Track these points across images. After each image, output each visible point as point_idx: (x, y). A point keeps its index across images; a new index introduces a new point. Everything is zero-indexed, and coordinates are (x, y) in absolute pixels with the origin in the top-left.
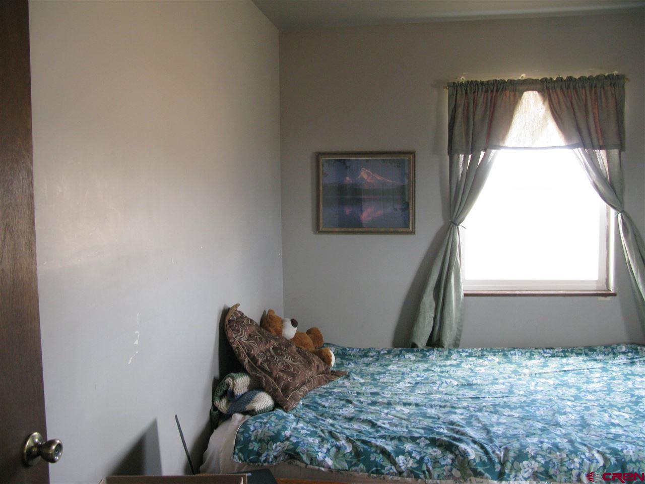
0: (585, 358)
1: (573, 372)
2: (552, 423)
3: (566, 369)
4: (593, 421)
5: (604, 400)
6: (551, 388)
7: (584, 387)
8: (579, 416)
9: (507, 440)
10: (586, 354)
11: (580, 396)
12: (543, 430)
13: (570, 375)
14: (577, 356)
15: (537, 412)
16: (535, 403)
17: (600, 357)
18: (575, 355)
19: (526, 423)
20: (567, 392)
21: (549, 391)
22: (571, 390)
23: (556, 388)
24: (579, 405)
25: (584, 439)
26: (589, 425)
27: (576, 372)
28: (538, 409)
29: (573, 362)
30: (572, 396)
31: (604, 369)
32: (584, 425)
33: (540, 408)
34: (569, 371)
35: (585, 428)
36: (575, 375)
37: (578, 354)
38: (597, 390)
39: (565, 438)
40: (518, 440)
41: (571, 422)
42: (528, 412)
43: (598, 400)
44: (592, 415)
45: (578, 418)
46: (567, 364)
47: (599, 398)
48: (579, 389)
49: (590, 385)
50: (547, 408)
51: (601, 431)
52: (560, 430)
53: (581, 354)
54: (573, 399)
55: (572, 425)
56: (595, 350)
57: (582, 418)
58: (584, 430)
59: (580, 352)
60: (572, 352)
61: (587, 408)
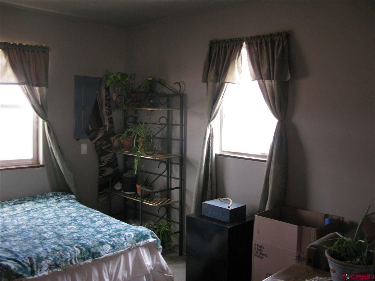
0: (34, 202)
1: (32, 211)
2: (42, 239)
3: (27, 210)
4: (63, 233)
5: (58, 222)
6: (27, 221)
7: (44, 217)
8: (53, 232)
9: (26, 253)
10: (33, 200)
11: (45, 222)
12: (41, 243)
13: (31, 212)
14: (28, 202)
15: (29, 235)
16: (24, 230)
17: (41, 201)
18: (27, 202)
19: (29, 242)
20: (37, 222)
21: (27, 223)
22: (38, 220)
23: (30, 221)
24: (48, 227)
25: (65, 243)
26: (62, 235)
27: (34, 210)
28: (29, 233)
29: (29, 205)
30: (41, 223)
31: (48, 207)
32: (60, 236)
33: (30, 233)
34: (30, 210)
35: (61, 237)
36: (34, 212)
37: (29, 201)
38: (52, 217)
39: (55, 245)
40: (32, 251)
41: (52, 236)
42: (24, 236)
43: (55, 223)
44: (59, 230)
45: (53, 233)
46: (27, 207)
47: (56, 222)
48: (42, 219)
49: (46, 216)
50: (34, 232)
51: (70, 237)
52: (50, 241)
53: (30, 201)
54: (43, 225)
55: (53, 238)
56: (36, 198)
57: (55, 233)
58: (61, 238)
59: (29, 199)
60: (24, 200)
61: (54, 228)
